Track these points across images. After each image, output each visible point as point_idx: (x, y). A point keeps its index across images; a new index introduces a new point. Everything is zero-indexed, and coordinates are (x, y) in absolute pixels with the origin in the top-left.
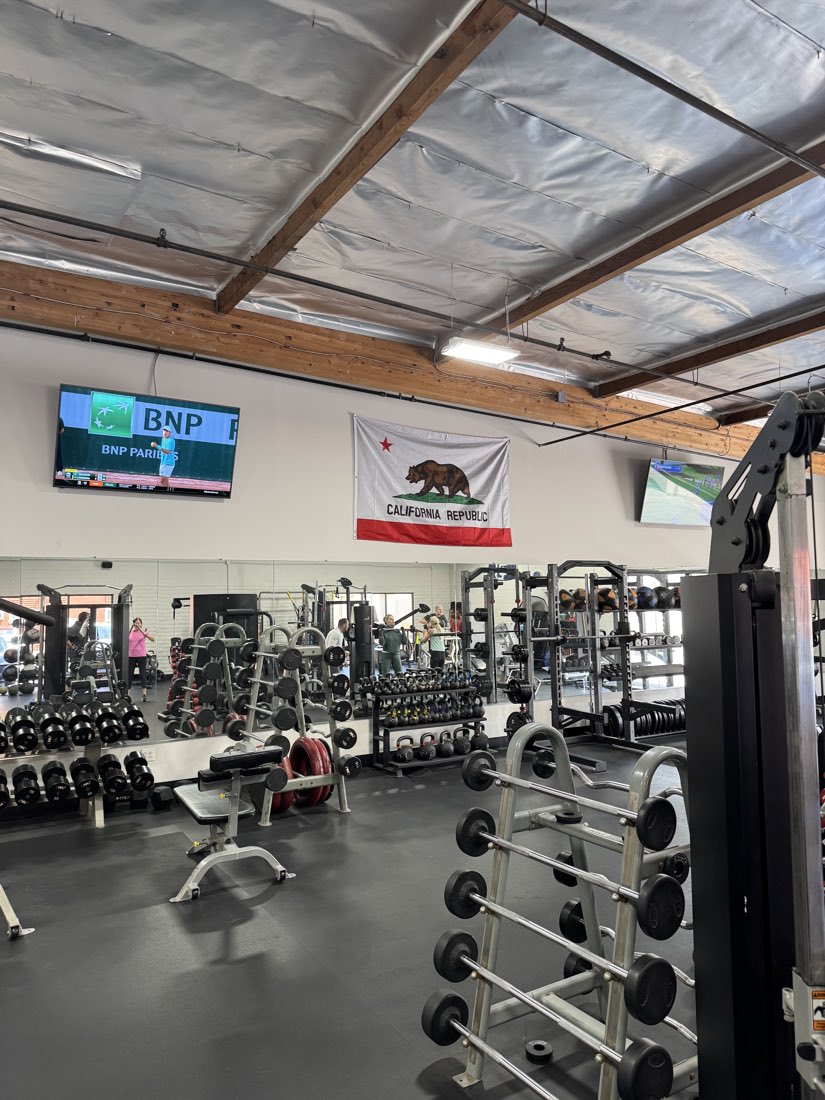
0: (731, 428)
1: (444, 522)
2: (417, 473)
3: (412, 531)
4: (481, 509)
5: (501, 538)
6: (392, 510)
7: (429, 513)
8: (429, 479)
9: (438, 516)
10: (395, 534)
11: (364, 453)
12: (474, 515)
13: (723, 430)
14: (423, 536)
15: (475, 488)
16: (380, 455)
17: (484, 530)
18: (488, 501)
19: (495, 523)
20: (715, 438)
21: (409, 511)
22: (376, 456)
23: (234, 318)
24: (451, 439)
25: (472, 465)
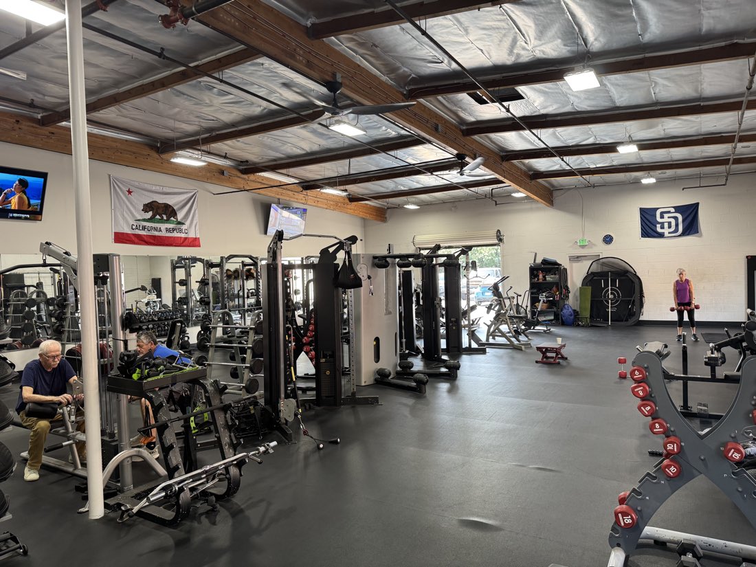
0: (308, 191)
1: (164, 234)
2: (149, 207)
3: (145, 238)
4: (184, 227)
5: (194, 243)
6: (134, 227)
7: (156, 229)
8: (155, 211)
9: (160, 231)
10: (136, 240)
11: (118, 198)
12: (180, 231)
13: (304, 192)
14: (152, 241)
15: (180, 216)
16: (127, 198)
17: (186, 239)
18: (188, 223)
19: (192, 235)
20: (301, 196)
21: (144, 228)
22: (124, 198)
23: (50, 129)
24: (166, 190)
25: (178, 204)
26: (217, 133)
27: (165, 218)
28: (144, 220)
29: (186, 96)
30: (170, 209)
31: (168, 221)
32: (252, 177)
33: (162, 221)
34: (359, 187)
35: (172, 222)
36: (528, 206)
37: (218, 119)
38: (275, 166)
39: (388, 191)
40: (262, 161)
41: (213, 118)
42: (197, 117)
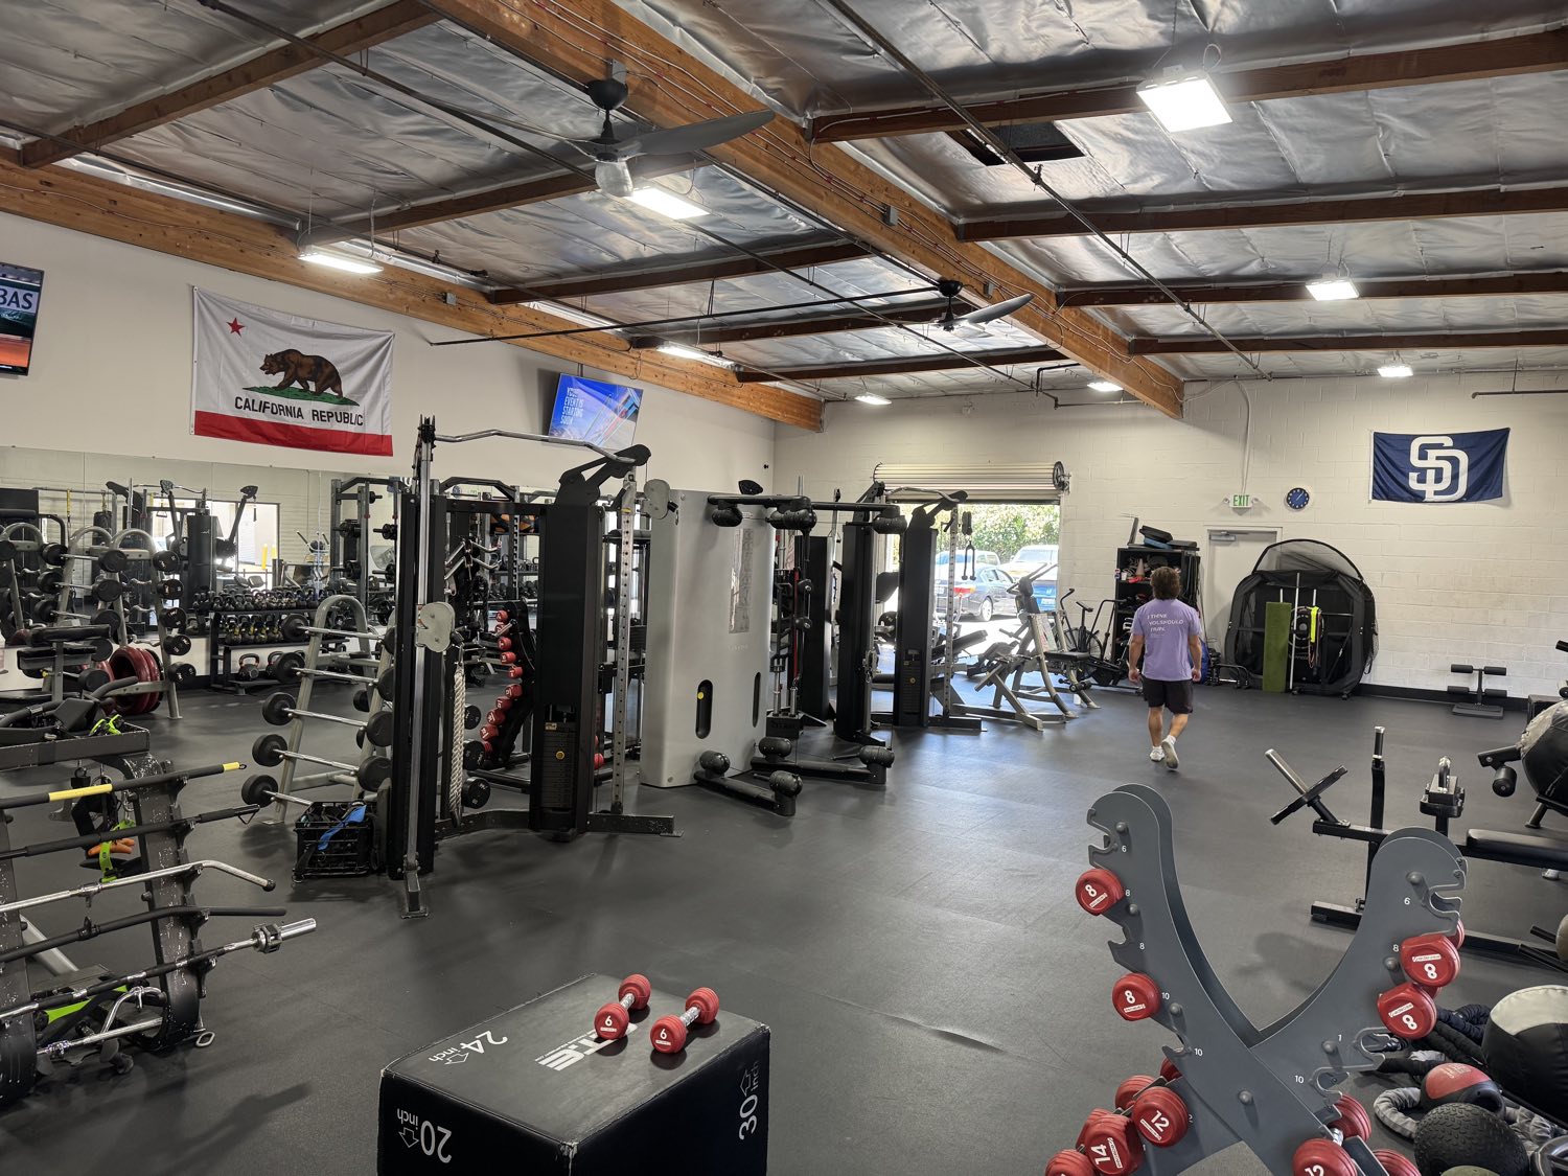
0: (643, 351)
1: (307, 422)
2: (272, 364)
3: (267, 430)
4: (354, 411)
5: (379, 445)
6: (241, 403)
7: (289, 411)
8: (291, 371)
9: (300, 414)
10: (246, 433)
11: (206, 335)
12: (346, 418)
13: (634, 353)
14: (282, 437)
15: (348, 387)
16: (229, 341)
17: (358, 436)
18: (365, 402)
19: (372, 427)
20: (625, 361)
21: (263, 407)
22: (222, 339)
23: (41, 173)
24: (320, 327)
25: (346, 360)
26: (413, 203)
27: (312, 387)
28: (264, 390)
29: (318, 112)
30: (327, 371)
31: (318, 395)
32: (512, 310)
33: (304, 394)
34: (754, 348)
35: (329, 399)
36: (1127, 414)
37: (405, 172)
38: (557, 289)
39: (821, 361)
40: (527, 276)
41: (395, 169)
42: (358, 163)
